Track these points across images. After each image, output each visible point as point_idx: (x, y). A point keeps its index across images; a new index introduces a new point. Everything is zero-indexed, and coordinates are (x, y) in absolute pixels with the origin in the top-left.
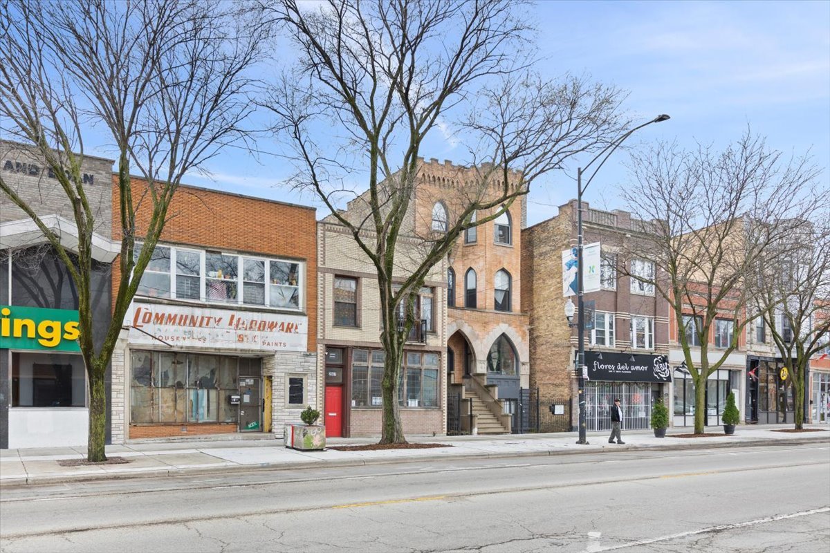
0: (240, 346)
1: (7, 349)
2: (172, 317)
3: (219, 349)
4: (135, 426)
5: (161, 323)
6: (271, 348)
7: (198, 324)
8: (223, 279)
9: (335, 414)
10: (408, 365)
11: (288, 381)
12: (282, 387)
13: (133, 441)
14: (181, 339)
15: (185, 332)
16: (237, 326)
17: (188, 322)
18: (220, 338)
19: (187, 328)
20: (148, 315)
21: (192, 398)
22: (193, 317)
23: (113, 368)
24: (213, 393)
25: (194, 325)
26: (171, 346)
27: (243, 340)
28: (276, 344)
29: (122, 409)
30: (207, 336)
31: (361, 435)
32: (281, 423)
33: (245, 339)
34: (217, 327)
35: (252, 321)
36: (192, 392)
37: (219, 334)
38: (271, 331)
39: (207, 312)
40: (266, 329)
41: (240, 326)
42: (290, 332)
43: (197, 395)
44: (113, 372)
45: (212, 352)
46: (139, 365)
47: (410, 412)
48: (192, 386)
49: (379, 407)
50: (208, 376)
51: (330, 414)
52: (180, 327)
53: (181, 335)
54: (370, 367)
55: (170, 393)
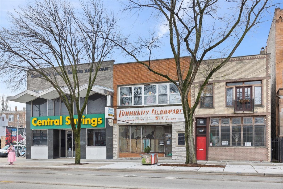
0: (157, 121)
1: (86, 128)
2: (131, 112)
3: (149, 123)
4: (121, 153)
5: (128, 115)
6: (170, 121)
7: (140, 114)
8: (151, 95)
9: (203, 150)
10: (244, 124)
11: (177, 135)
12: (175, 138)
13: (120, 158)
14: (135, 121)
15: (136, 118)
16: (155, 113)
17: (137, 114)
18: (149, 119)
19: (137, 116)
20: (124, 112)
21: (144, 142)
22: (138, 112)
23: (114, 132)
24: (153, 141)
25: (139, 115)
26: (131, 123)
27: (158, 119)
28: (172, 119)
29: (116, 147)
30: (144, 119)
31: (214, 160)
32: (174, 153)
33: (159, 118)
34: (147, 114)
35: (161, 110)
36: (143, 141)
37: (148, 117)
38: (169, 114)
39: (144, 109)
40: (167, 113)
41: (156, 113)
42: (178, 113)
43: (146, 141)
44: (114, 134)
45: (146, 124)
46: (122, 131)
47: (245, 149)
48: (144, 138)
49: (225, 146)
50: (151, 134)
51: (200, 150)
52: (134, 116)
53: (134, 119)
54: (220, 126)
55: (134, 141)
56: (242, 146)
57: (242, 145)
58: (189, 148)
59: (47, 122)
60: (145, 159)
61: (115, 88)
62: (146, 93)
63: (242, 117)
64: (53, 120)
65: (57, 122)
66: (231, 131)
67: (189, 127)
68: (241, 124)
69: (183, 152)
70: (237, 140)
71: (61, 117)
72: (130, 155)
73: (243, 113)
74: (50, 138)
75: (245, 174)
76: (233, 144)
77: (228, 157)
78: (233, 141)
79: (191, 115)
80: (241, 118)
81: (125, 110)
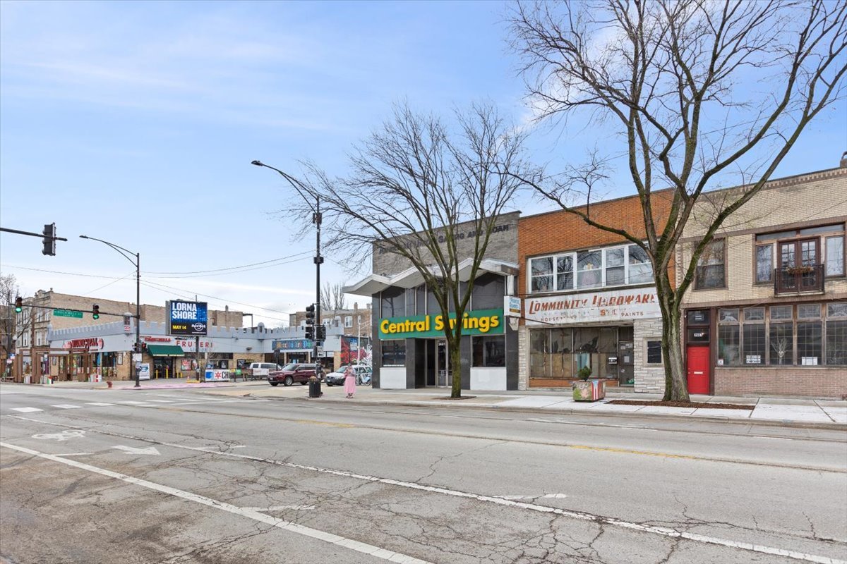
0: (603, 319)
1: (469, 336)
2: (553, 304)
3: (587, 323)
4: (533, 379)
5: (546, 309)
6: (630, 318)
7: (570, 307)
8: (591, 269)
9: (701, 373)
10: (800, 319)
11: (646, 343)
12: (640, 350)
13: (531, 389)
14: (559, 319)
15: (562, 313)
16: (599, 303)
17: (563, 306)
18: (587, 314)
19: (563, 311)
20: (538, 305)
21: (576, 359)
22: (566, 302)
23: (520, 341)
24: (595, 356)
25: (568, 308)
26: (553, 325)
28: (634, 314)
29: (524, 368)
30: (577, 315)
31: (729, 394)
32: (639, 379)
33: (606, 313)
34: (584, 306)
35: (612, 298)
36: (576, 355)
37: (586, 311)
38: (629, 303)
39: (576, 297)
40: (624, 303)
41: (602, 303)
42: (647, 302)
43: (581, 357)
44: (520, 344)
45: (582, 325)
46: (536, 339)
47: (803, 371)
48: (576, 351)
49: (754, 365)
50: (591, 343)
51: (695, 373)
52: (558, 311)
53: (559, 316)
54: (741, 325)
55: (560, 356)
56: (795, 366)
57: (795, 363)
58: (671, 369)
59: (405, 326)
60: (580, 390)
61: (522, 262)
62: (580, 266)
63: (795, 304)
64: (415, 324)
65: (420, 326)
66: (767, 334)
67: (672, 328)
68: (791, 319)
69: (657, 378)
70: (781, 353)
71: (427, 317)
72: (550, 382)
73: (797, 297)
74: (410, 353)
75: (803, 423)
76: (774, 361)
77: (762, 388)
78: (774, 354)
79: (675, 305)
80: (792, 306)
81: (540, 300)
